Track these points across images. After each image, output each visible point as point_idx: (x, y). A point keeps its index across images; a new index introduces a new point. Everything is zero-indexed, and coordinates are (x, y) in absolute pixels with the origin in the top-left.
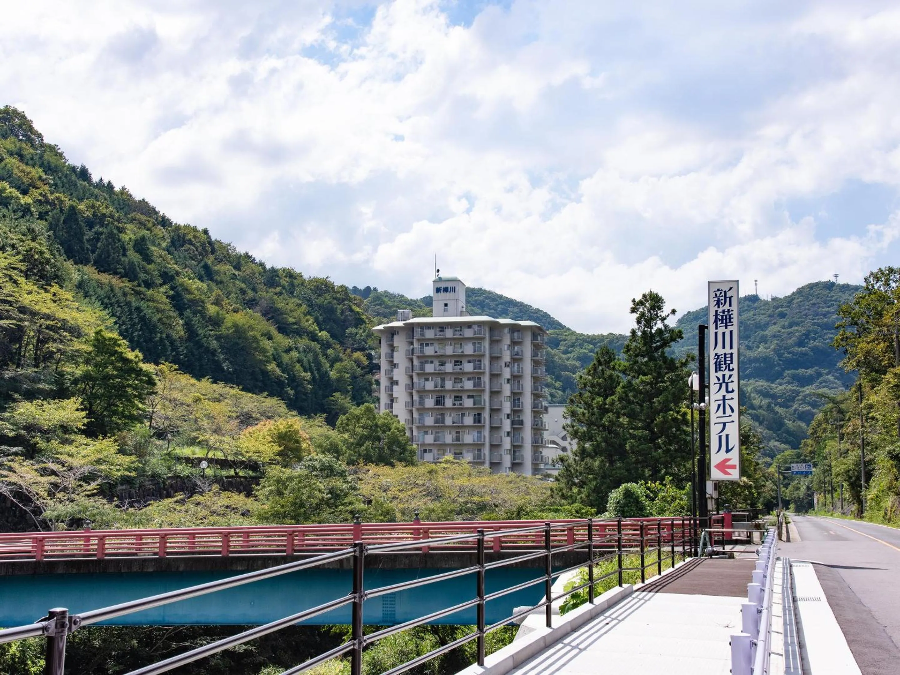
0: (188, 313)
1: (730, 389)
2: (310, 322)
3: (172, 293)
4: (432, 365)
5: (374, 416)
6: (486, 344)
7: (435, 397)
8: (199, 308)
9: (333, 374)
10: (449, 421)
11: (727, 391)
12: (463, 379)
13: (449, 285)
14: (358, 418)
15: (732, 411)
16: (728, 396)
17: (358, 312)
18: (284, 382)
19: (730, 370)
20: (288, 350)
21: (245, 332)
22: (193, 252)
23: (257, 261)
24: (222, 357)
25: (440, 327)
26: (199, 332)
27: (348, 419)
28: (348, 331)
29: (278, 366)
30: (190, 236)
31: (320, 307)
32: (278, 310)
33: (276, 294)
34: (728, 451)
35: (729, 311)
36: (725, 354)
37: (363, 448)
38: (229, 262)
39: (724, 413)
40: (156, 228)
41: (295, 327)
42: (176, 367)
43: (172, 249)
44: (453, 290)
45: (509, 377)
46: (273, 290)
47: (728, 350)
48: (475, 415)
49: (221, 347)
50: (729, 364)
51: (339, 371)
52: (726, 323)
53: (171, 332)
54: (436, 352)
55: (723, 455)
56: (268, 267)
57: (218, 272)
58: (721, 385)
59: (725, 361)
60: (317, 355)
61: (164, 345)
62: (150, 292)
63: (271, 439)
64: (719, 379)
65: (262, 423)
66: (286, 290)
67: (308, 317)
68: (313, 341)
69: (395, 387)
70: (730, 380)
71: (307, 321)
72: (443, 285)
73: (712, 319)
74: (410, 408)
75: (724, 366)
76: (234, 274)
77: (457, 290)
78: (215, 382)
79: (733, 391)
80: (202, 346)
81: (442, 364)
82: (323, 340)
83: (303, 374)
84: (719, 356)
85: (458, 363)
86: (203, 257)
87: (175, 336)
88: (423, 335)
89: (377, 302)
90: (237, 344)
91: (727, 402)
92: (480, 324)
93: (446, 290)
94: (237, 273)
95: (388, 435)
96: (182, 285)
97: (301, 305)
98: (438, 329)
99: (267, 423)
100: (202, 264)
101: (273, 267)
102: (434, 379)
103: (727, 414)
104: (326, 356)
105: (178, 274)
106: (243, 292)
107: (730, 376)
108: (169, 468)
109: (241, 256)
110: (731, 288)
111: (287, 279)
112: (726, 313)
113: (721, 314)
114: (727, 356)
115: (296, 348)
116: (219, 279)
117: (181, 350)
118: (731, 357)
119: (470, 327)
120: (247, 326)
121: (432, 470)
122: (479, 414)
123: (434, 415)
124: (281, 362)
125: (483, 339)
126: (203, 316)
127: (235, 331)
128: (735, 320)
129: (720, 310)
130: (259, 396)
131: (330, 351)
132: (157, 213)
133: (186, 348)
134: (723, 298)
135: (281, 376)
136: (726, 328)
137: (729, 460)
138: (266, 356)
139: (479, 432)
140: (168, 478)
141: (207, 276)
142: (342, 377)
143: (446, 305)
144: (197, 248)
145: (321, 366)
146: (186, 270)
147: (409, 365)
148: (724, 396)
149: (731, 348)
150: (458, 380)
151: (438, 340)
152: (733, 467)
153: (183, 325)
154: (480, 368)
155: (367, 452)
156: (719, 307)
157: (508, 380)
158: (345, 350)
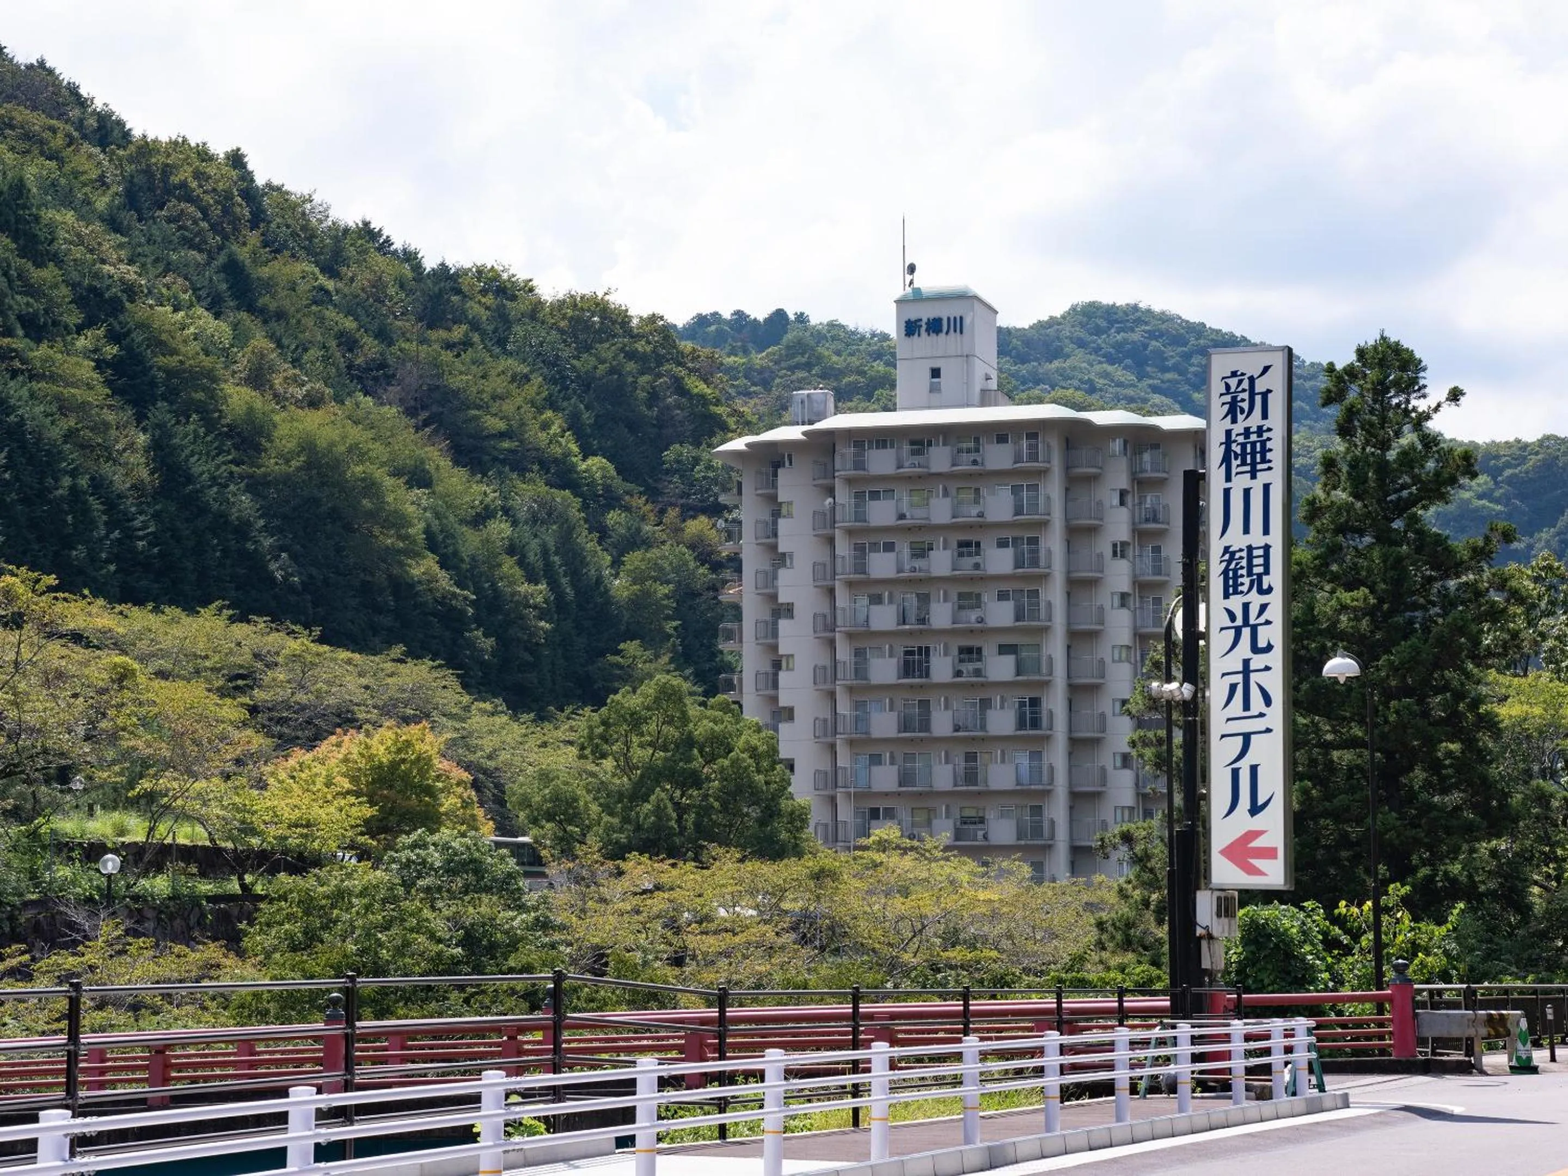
0: (161, 412)
1: (1262, 644)
2: (555, 429)
3: (111, 351)
4: (891, 556)
5: (684, 713)
6: (1053, 489)
7: (900, 651)
8: (200, 396)
9: (620, 587)
10: (942, 723)
11: (1255, 649)
12: (985, 598)
13: (944, 312)
14: (635, 721)
15: (1268, 701)
16: (1257, 661)
17: (702, 396)
18: (463, 612)
19: (1261, 592)
20: (480, 518)
21: (337, 465)
22: (195, 222)
23: (398, 245)
24: (268, 542)
25: (913, 443)
26: (196, 470)
27: (605, 723)
28: (669, 455)
29: (443, 565)
30: (184, 174)
31: (587, 382)
32: (456, 393)
33: (449, 346)
34: (1255, 809)
35: (1260, 431)
36: (1250, 549)
37: (648, 807)
38: (309, 251)
39: (1247, 707)
40: (77, 151)
41: (506, 445)
42: (51, 580)
43: (128, 217)
44: (958, 325)
45: (1125, 586)
46: (442, 334)
47: (1256, 538)
48: (1022, 704)
49: (266, 513)
50: (1260, 576)
51: (638, 578)
52: (1254, 464)
53: (106, 468)
54: (902, 516)
55: (1242, 821)
56: (430, 263)
57: (269, 285)
58: (1238, 631)
59: (1250, 566)
60: (571, 529)
61: (86, 510)
62: (41, 351)
63: (347, 785)
64: (1232, 617)
65: (333, 739)
66: (483, 334)
67: (549, 414)
68: (562, 487)
69: (784, 625)
70: (1262, 620)
71: (545, 426)
72: (925, 313)
73: (1216, 453)
74: (828, 686)
75: (1246, 581)
76: (322, 289)
77: (967, 321)
78: (243, 618)
79: (1269, 648)
80: (204, 510)
81: (921, 552)
82: (592, 484)
83: (525, 588)
84: (1233, 554)
85: (967, 547)
86: (226, 238)
87: (120, 481)
88: (859, 464)
89: (799, 359)
90: (316, 501)
91: (1254, 677)
92: (1033, 429)
93: (935, 326)
94: (330, 285)
95: (722, 769)
96: (143, 326)
97: (526, 378)
98: (906, 448)
99: (346, 738)
100: (221, 259)
101: (443, 264)
102: (898, 596)
103: (1254, 711)
104: (603, 533)
105: (131, 291)
106: (348, 343)
107: (1263, 608)
108: (33, 875)
109: (346, 231)
110: (1266, 369)
111: (489, 300)
112: (1254, 437)
113: (1241, 439)
114: (1256, 553)
115: (506, 511)
116: (273, 306)
117: (137, 524)
118: (1266, 556)
119: (1002, 439)
120: (342, 449)
121: (822, 870)
122: (1035, 702)
123: (899, 704)
124: (456, 553)
125: (1043, 473)
126: (210, 424)
127: (308, 466)
128: (1276, 456)
129: (1238, 428)
130: (377, 659)
131: (613, 517)
132: (82, 103)
133: (156, 516)
134: (1246, 395)
135: (454, 595)
136: (1253, 477)
137: (1257, 834)
138: (405, 538)
139: (1036, 756)
140: (27, 904)
141: (235, 297)
142: (647, 594)
143: (936, 373)
144: (205, 211)
145: (584, 563)
146: (168, 279)
147: (823, 555)
148: (1246, 662)
149: (1266, 531)
150: (968, 601)
151: (909, 478)
152: (1269, 853)
153: (147, 450)
154: (1035, 562)
155: (659, 818)
156: (1234, 421)
157: (1124, 596)
158: (662, 512)
